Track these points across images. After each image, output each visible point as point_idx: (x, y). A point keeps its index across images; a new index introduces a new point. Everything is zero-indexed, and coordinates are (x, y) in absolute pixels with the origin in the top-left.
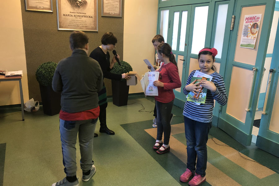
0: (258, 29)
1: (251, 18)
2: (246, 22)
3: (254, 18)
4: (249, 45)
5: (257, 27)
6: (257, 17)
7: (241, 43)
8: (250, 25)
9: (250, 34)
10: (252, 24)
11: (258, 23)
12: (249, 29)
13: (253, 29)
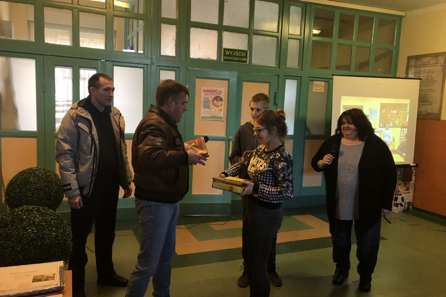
0: (223, 102)
1: (210, 91)
2: (205, 94)
3: (215, 91)
4: (213, 117)
5: (221, 100)
6: (218, 91)
7: (202, 115)
8: (211, 97)
9: (213, 106)
10: (213, 97)
11: (221, 96)
12: (211, 102)
13: (215, 102)
